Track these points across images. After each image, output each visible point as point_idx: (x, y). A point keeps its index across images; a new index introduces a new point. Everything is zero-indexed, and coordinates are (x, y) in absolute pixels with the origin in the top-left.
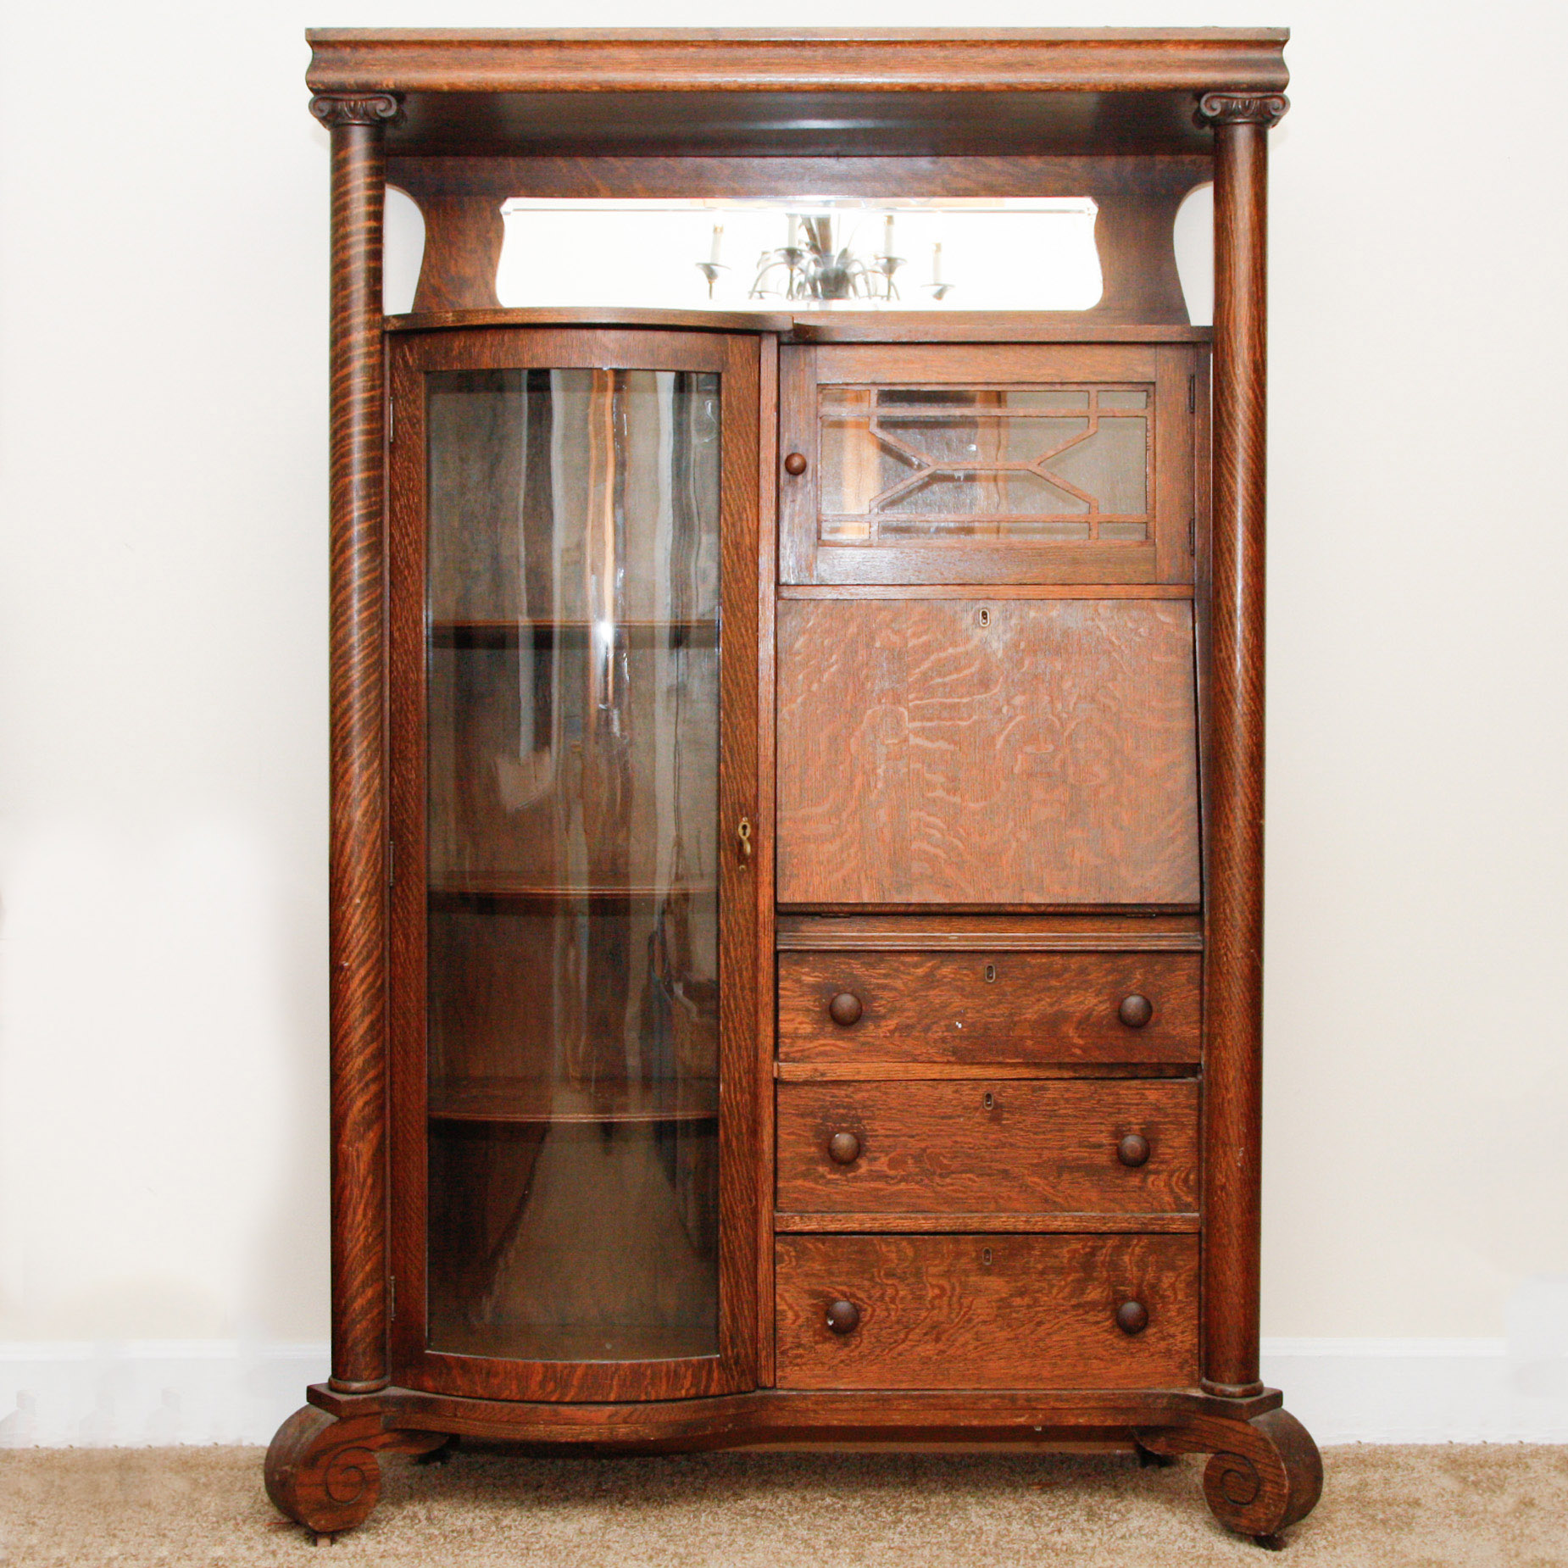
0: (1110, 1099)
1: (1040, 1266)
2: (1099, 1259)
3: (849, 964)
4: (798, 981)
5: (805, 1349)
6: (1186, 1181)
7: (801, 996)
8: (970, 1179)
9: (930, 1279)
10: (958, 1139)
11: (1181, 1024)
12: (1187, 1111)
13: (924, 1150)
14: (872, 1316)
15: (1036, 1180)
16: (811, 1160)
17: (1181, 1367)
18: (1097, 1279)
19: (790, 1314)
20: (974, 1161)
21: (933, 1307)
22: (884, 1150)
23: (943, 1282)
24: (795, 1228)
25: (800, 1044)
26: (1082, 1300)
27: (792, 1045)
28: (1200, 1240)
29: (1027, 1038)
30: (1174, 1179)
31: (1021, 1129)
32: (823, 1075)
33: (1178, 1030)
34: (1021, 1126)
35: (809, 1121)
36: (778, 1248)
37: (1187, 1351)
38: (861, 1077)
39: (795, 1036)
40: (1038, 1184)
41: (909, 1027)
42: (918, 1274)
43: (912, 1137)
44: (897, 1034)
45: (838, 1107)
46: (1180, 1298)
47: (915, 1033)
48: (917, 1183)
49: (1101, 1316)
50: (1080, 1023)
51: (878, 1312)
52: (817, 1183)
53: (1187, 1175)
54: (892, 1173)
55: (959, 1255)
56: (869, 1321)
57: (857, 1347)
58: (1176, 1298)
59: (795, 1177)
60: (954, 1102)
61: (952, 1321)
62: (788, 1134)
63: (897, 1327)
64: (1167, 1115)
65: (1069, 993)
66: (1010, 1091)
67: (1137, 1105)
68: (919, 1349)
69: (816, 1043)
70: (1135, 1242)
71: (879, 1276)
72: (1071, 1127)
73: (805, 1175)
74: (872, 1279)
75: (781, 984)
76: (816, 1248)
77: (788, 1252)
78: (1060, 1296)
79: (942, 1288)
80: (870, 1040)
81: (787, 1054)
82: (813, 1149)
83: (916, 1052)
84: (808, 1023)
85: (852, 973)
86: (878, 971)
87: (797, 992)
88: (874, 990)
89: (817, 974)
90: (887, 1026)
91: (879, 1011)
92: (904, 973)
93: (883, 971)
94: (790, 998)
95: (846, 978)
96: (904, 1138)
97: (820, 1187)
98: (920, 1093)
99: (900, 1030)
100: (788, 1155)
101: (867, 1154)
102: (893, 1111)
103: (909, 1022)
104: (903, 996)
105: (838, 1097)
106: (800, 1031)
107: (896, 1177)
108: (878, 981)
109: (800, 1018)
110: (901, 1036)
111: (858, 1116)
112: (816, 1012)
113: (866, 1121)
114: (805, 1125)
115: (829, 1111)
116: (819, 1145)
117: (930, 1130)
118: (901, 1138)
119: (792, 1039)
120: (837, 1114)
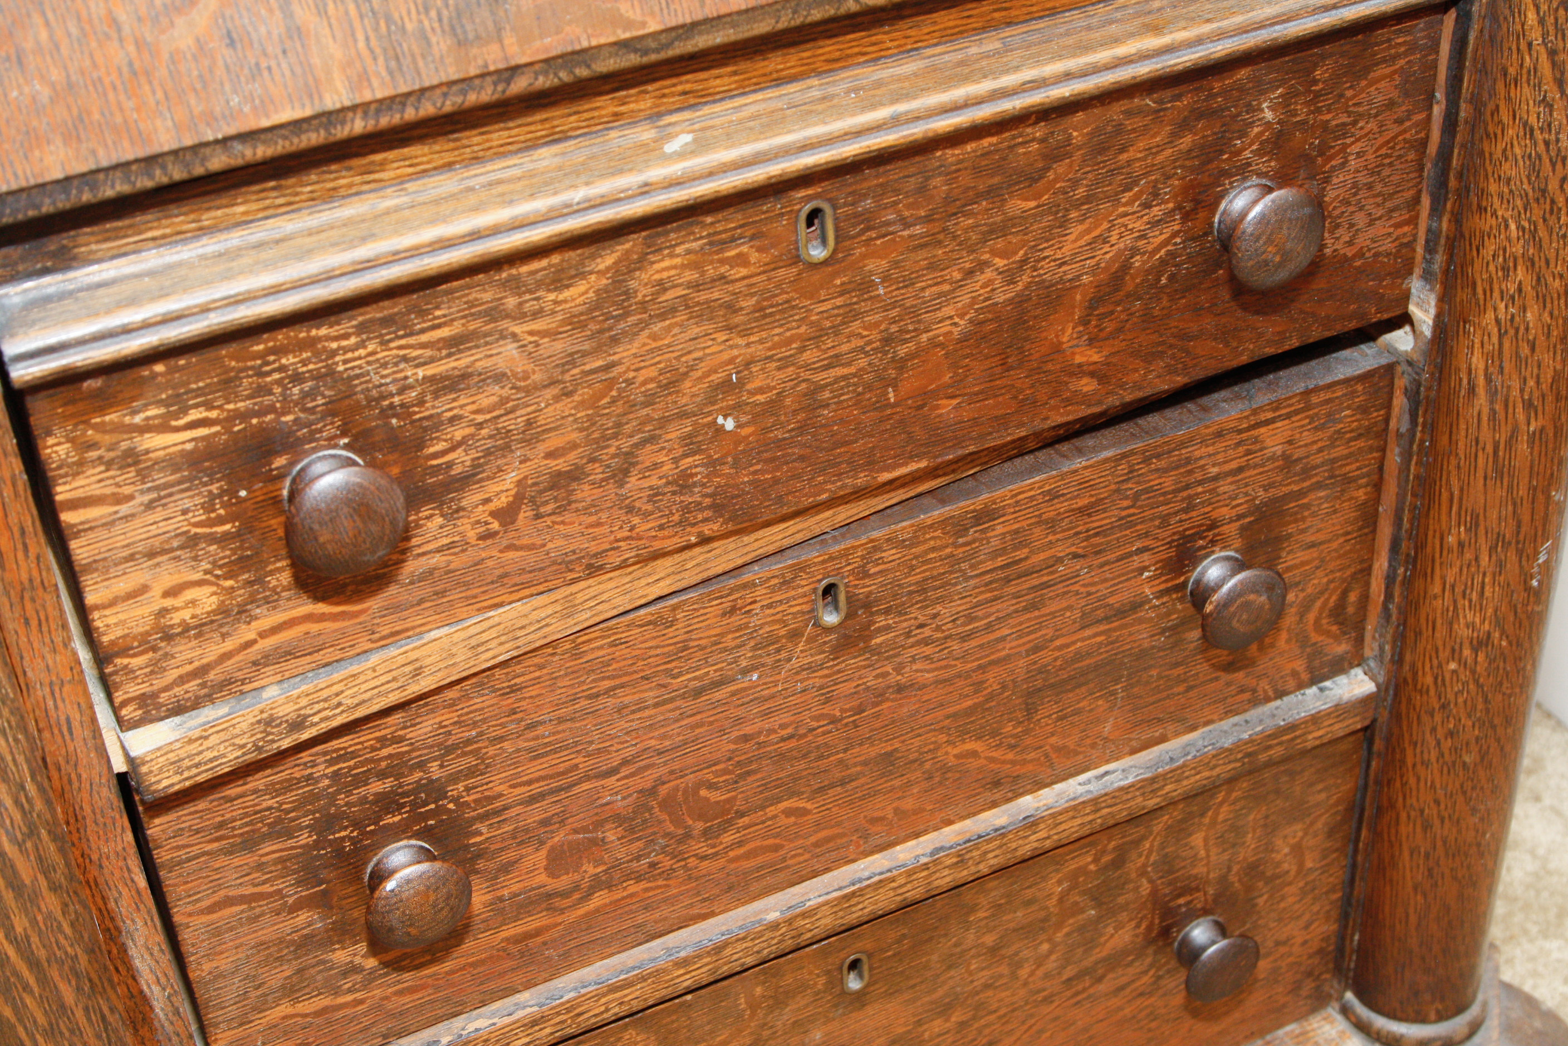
0: (1168, 482)
1: (989, 939)
2: (1135, 863)
3: (311, 343)
4: (131, 459)
6: (1338, 612)
7: (149, 506)
8: (788, 813)
10: (748, 730)
11: (1371, 223)
12: (1361, 443)
13: (652, 791)
15: (970, 746)
16: (304, 944)
17: (1296, 988)
18: (1124, 908)
20: (802, 765)
22: (522, 837)
26: (1088, 962)
27: (156, 669)
28: (1371, 743)
29: (935, 394)
30: (1311, 617)
31: (926, 642)
32: (298, 724)
33: (1362, 240)
34: (927, 632)
35: (272, 848)
37: (1310, 957)
38: (426, 684)
39: (161, 637)
40: (974, 754)
43: (613, 771)
44: (525, 514)
45: (360, 780)
46: (1309, 864)
47: (584, 492)
48: (639, 879)
49: (1138, 967)
50: (1094, 303)
52: (337, 992)
53: (1345, 594)
54: (564, 882)
55: (779, 1000)
58: (1301, 864)
59: (261, 1007)
60: (729, 641)
64: (1306, 472)
65: (1064, 224)
66: (890, 554)
67: (1240, 470)
69: (247, 632)
70: (1220, 797)
72: (1060, 588)
73: (290, 991)
75: (62, 492)
78: (1040, 973)
80: (436, 560)
81: (143, 700)
82: (303, 917)
83: (594, 547)
84: (200, 583)
85: (331, 372)
86: (424, 338)
87: (130, 497)
88: (421, 402)
89: (194, 415)
90: (487, 501)
91: (450, 465)
92: (520, 316)
93: (445, 332)
94: (109, 524)
95: (311, 394)
96: (585, 786)
97: (349, 998)
98: (621, 651)
99: (532, 500)
100: (224, 963)
101: (481, 864)
102: (540, 730)
103: (560, 464)
104: (528, 391)
105: (354, 755)
106: (176, 618)
107: (577, 888)
108: (430, 370)
109: (168, 575)
110: (538, 516)
111: (431, 781)
112: (222, 540)
113: (461, 787)
114: (260, 867)
115: (333, 798)
116: (322, 901)
117: (663, 737)
118: (576, 790)
119: (154, 649)
120: (363, 800)
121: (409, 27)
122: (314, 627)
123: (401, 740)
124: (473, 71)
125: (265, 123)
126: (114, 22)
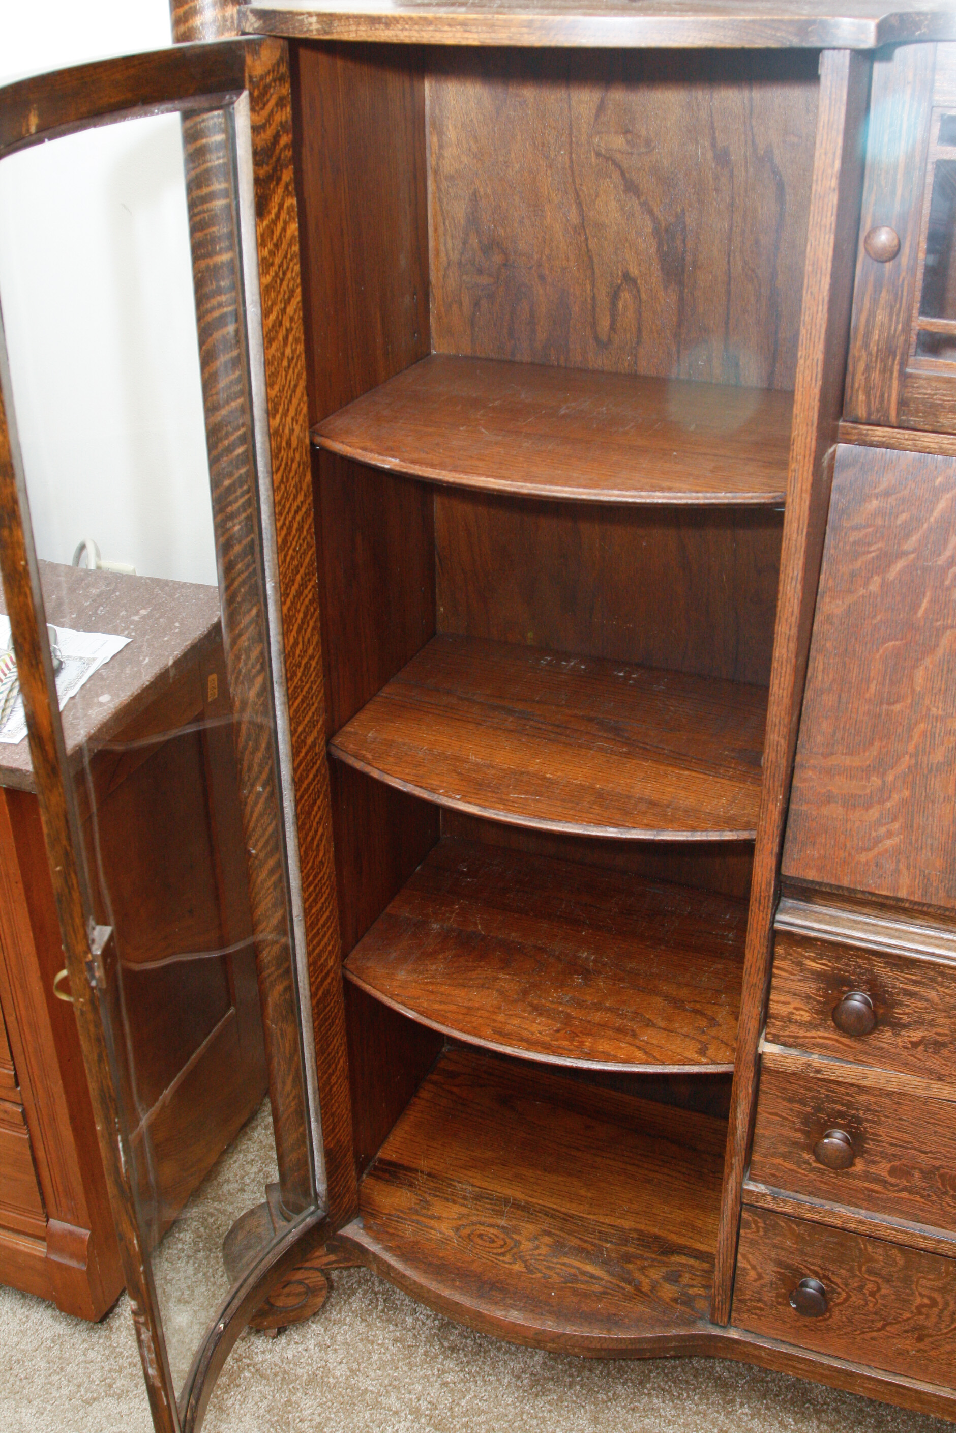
3: (870, 961)
4: (800, 964)
5: (766, 1304)
7: (800, 980)
9: (921, 1290)
13: (938, 1169)
14: (846, 1300)
16: (796, 1144)
19: (752, 1274)
21: (920, 1313)
22: (884, 1155)
23: (937, 1296)
24: (766, 1205)
25: (793, 1029)
27: (783, 1028)
32: (818, 1071)
35: (797, 1107)
36: (745, 1215)
38: (867, 1083)
39: (789, 1020)
41: (938, 1045)
42: (907, 1281)
43: (926, 1153)
44: (921, 1048)
45: (835, 1102)
47: (945, 1052)
48: (922, 1197)
51: (853, 1298)
52: (800, 1167)
54: (893, 1180)
56: (841, 1304)
57: (826, 1319)
59: (774, 1155)
61: (940, 1330)
62: (770, 1114)
63: (874, 1317)
68: (895, 1341)
69: (813, 1033)
71: (860, 1271)
73: (784, 1156)
74: (851, 1270)
75: (777, 963)
76: (789, 1227)
77: (756, 1222)
79: (934, 1300)
80: (885, 1045)
81: (775, 1035)
82: (798, 1135)
83: (942, 1072)
84: (806, 1011)
85: (872, 970)
86: (907, 976)
87: (795, 975)
88: (898, 994)
89: (823, 961)
90: (909, 1036)
91: (901, 1019)
92: (941, 984)
93: (914, 977)
94: (786, 979)
95: (863, 974)
96: (913, 1151)
97: (803, 1172)
98: (942, 1112)
99: (925, 1045)
100: (767, 1133)
101: (865, 1155)
102: (904, 1123)
103: (940, 1039)
104: (936, 1009)
105: (836, 1093)
106: (795, 1017)
107: (897, 1185)
108: (905, 986)
109: (797, 1003)
110: (925, 1051)
111: (858, 1117)
112: (819, 1002)
113: (868, 1125)
114: (791, 1110)
115: (823, 1103)
116: (807, 1134)
117: (948, 1152)
118: (909, 1151)
119: (784, 1022)
120: (833, 1109)
121: (934, 884)
122: (837, 1044)
123: (853, 1097)
124: (949, 906)
125: (877, 892)
126: (845, 846)
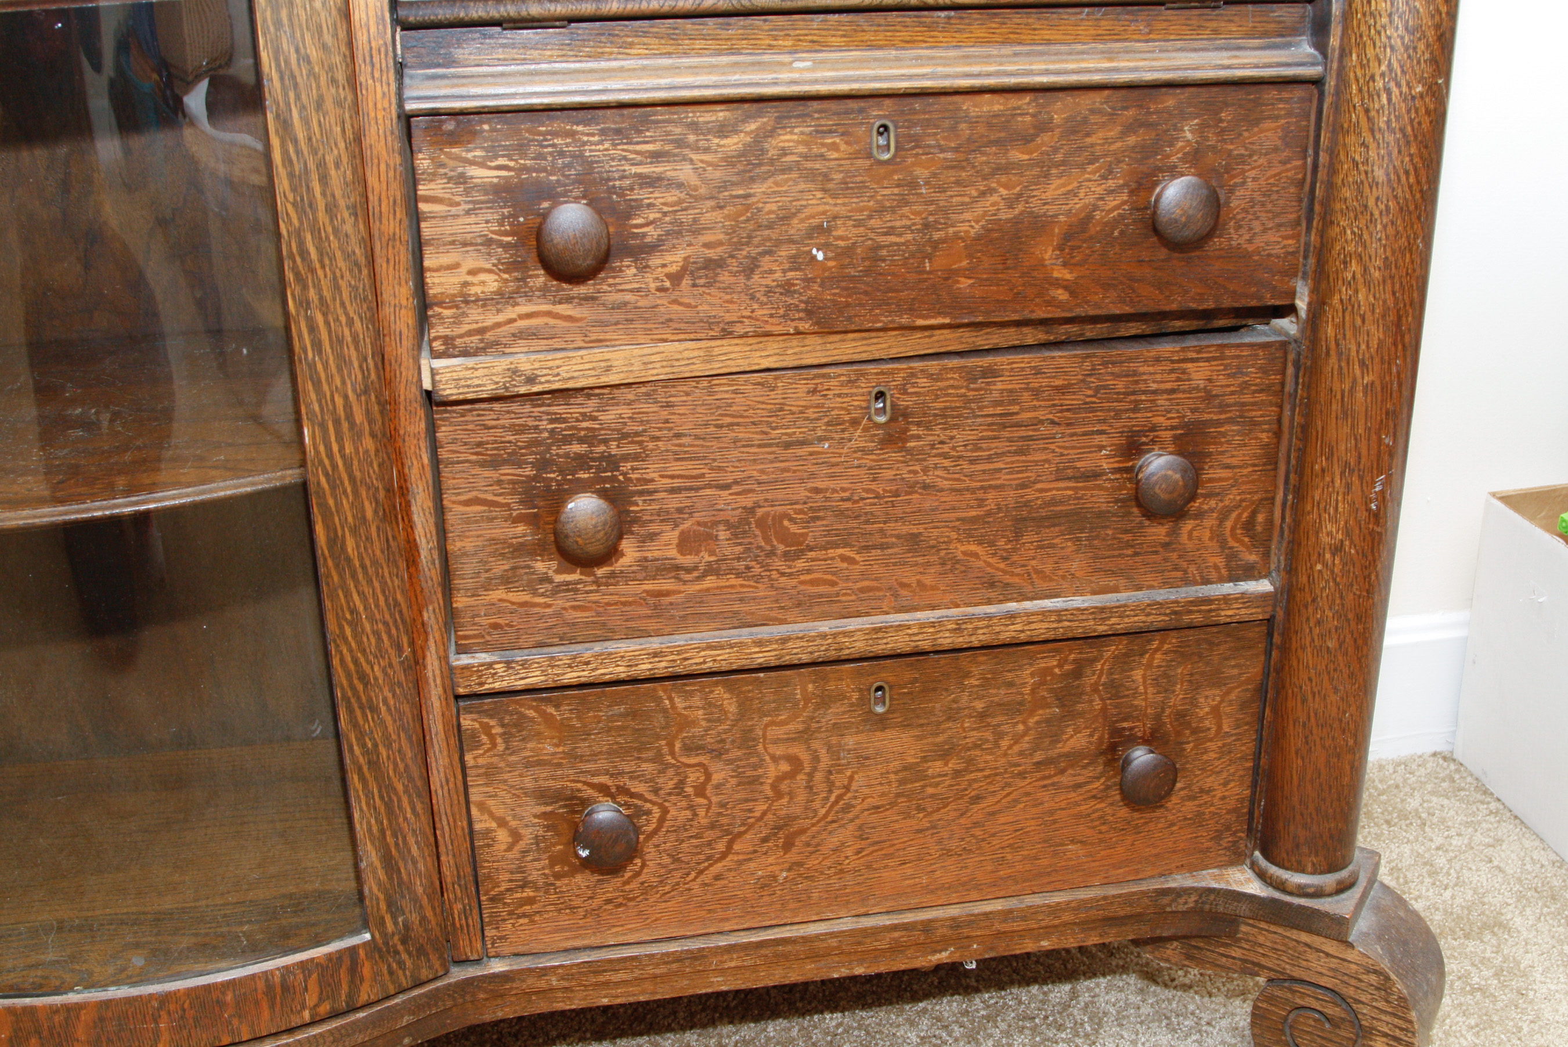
0: (1120, 385)
1: (979, 705)
2: (1089, 680)
3: (572, 134)
4: (462, 179)
5: (537, 889)
6: (1249, 525)
7: (468, 213)
8: (844, 558)
9: (773, 749)
10: (820, 485)
11: (1265, 230)
12: (1263, 397)
13: (751, 510)
14: (662, 820)
15: (973, 548)
16: (519, 549)
17: (1218, 837)
18: (1081, 714)
19: (503, 836)
20: (853, 523)
21: (779, 795)
22: (664, 516)
23: (798, 750)
24: (497, 685)
25: (477, 318)
26: (1053, 753)
27: (457, 321)
28: (1270, 634)
29: (957, 272)
30: (1229, 524)
31: (945, 456)
32: (531, 380)
33: (1259, 241)
34: (946, 448)
35: (508, 471)
36: (467, 722)
37: (1229, 812)
38: (613, 379)
39: (464, 300)
40: (976, 555)
41: (712, 265)
42: (747, 741)
43: (727, 487)
44: (686, 282)
45: (567, 440)
46: (1226, 728)
47: (725, 277)
48: (738, 575)
49: (1089, 772)
50: (1067, 237)
51: (673, 812)
52: (535, 593)
53: (1254, 514)
54: (688, 560)
55: (825, 701)
56: (655, 832)
57: (638, 874)
58: (1220, 727)
59: (487, 586)
60: (811, 413)
61: (815, 811)
62: (467, 503)
63: (710, 835)
64: (1223, 408)
65: (1047, 176)
66: (923, 381)
67: (1173, 391)
68: (752, 865)
69: (511, 313)
70: (1155, 644)
71: (672, 753)
72: (1041, 444)
73: (507, 581)
74: (658, 759)
75: (423, 190)
76: (543, 714)
77: (487, 729)
78: (1016, 748)
79: (794, 761)
80: (629, 297)
81: (447, 340)
82: (521, 529)
83: (728, 317)
84: (490, 271)
85: (581, 155)
86: (638, 148)
87: (458, 204)
88: (632, 189)
89: (501, 161)
90: (664, 266)
91: (644, 235)
92: (697, 149)
93: (650, 147)
94: (445, 217)
95: (569, 166)
96: (708, 492)
97: (541, 600)
98: (739, 399)
99: (692, 273)
100: (469, 545)
101: (635, 528)
102: (684, 440)
103: (712, 254)
104: (697, 199)
105: (565, 421)
106: (473, 290)
107: (696, 568)
108: (640, 170)
109: (471, 260)
110: (694, 285)
111: (610, 456)
112: (506, 246)
113: (629, 465)
114: (499, 482)
115: (548, 449)
116: (533, 520)
117: (762, 472)
118: (702, 493)
119: (457, 307)
120: (567, 455)
122: (552, 322)
123: (594, 419)
